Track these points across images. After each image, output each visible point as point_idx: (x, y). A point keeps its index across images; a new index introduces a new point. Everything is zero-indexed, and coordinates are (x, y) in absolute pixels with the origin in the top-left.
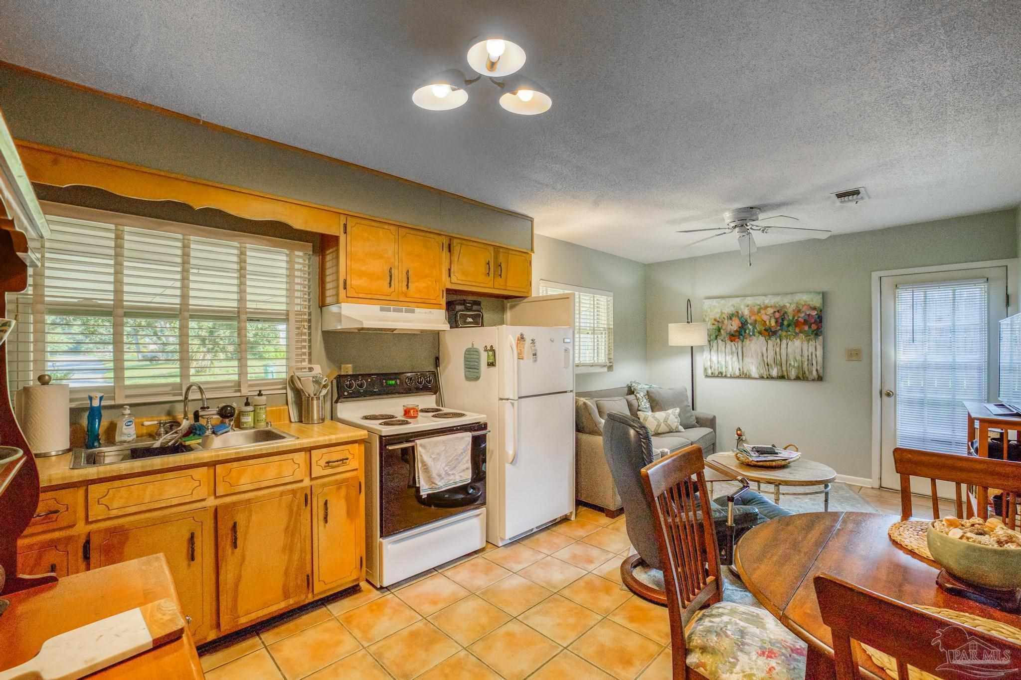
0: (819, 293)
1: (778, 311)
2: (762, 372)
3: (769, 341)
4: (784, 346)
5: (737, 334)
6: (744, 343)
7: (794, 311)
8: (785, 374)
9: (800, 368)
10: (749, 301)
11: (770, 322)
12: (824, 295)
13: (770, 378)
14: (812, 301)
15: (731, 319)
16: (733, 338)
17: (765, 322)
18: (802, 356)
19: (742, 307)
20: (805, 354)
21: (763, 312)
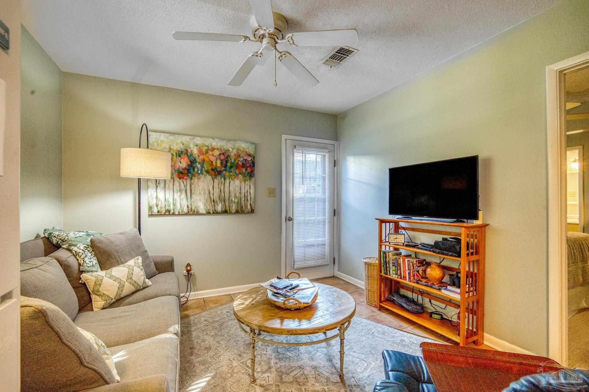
0: (253, 143)
1: (223, 154)
2: (209, 208)
3: (215, 180)
4: (227, 184)
5: (186, 172)
6: (192, 181)
7: (235, 155)
8: (228, 208)
9: (239, 203)
10: (198, 141)
11: (216, 162)
12: (256, 145)
13: (216, 213)
14: (248, 149)
15: (180, 156)
16: (181, 175)
17: (212, 162)
18: (240, 193)
19: (191, 146)
20: (243, 192)
21: (210, 153)
